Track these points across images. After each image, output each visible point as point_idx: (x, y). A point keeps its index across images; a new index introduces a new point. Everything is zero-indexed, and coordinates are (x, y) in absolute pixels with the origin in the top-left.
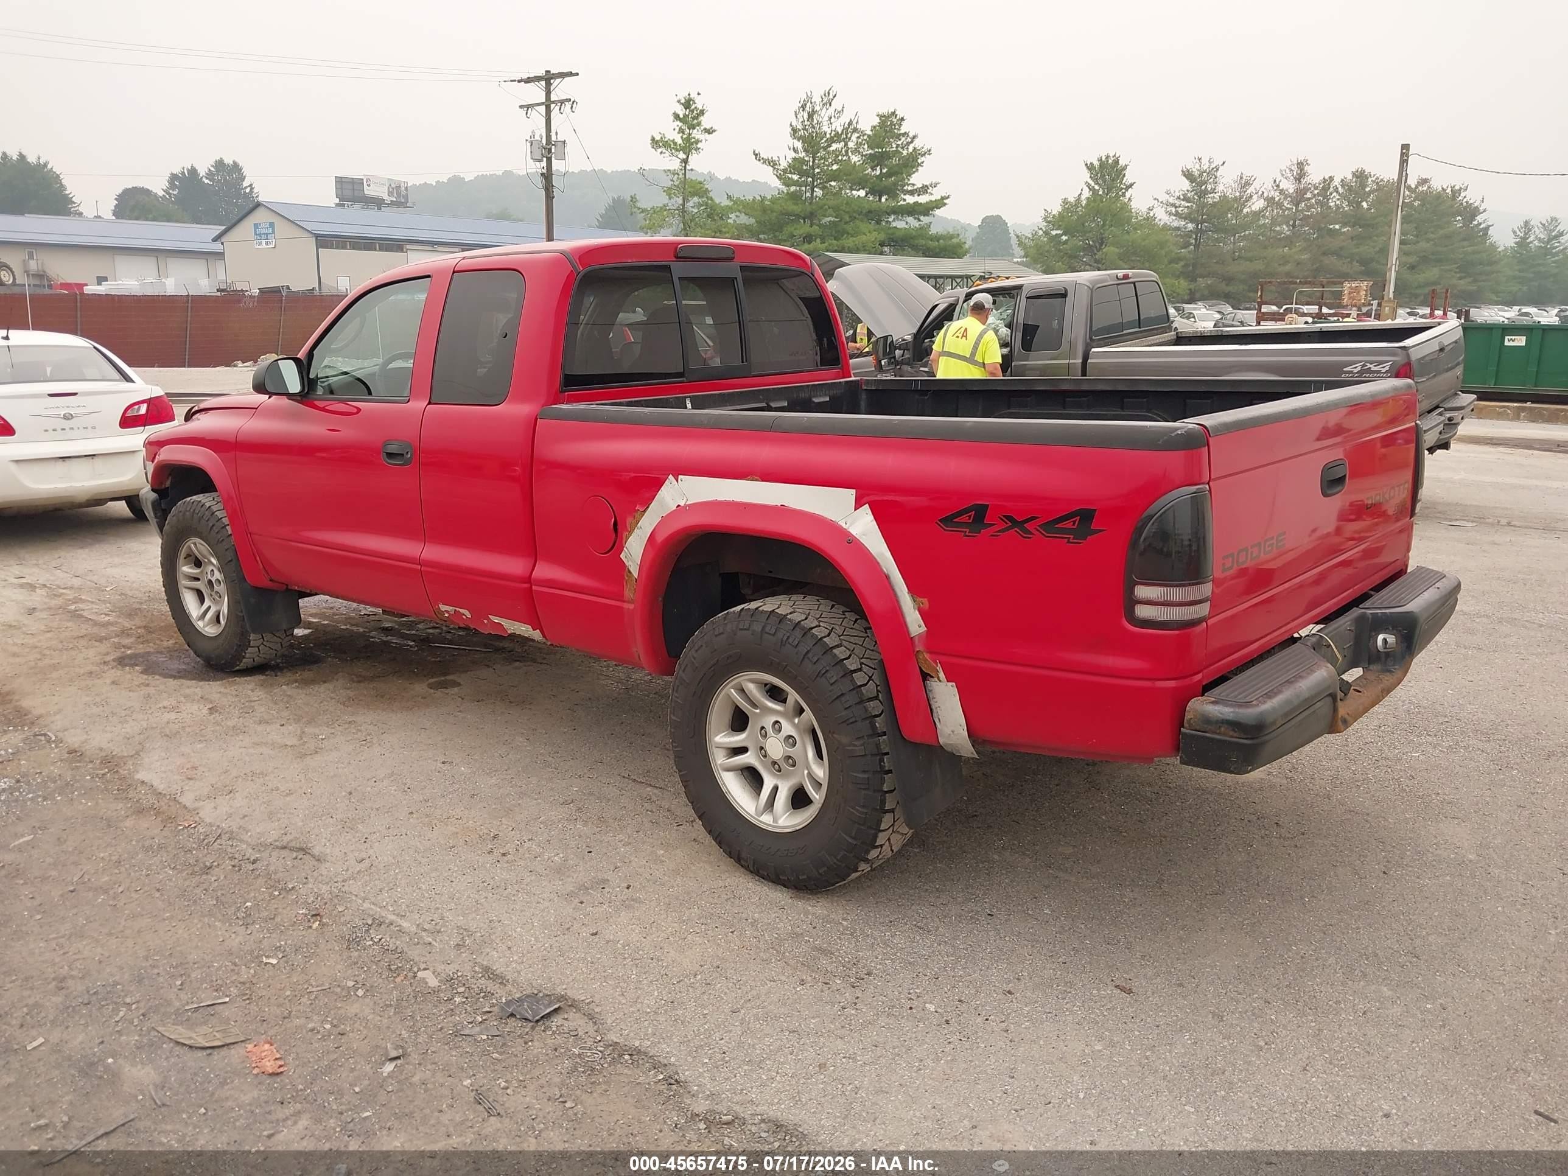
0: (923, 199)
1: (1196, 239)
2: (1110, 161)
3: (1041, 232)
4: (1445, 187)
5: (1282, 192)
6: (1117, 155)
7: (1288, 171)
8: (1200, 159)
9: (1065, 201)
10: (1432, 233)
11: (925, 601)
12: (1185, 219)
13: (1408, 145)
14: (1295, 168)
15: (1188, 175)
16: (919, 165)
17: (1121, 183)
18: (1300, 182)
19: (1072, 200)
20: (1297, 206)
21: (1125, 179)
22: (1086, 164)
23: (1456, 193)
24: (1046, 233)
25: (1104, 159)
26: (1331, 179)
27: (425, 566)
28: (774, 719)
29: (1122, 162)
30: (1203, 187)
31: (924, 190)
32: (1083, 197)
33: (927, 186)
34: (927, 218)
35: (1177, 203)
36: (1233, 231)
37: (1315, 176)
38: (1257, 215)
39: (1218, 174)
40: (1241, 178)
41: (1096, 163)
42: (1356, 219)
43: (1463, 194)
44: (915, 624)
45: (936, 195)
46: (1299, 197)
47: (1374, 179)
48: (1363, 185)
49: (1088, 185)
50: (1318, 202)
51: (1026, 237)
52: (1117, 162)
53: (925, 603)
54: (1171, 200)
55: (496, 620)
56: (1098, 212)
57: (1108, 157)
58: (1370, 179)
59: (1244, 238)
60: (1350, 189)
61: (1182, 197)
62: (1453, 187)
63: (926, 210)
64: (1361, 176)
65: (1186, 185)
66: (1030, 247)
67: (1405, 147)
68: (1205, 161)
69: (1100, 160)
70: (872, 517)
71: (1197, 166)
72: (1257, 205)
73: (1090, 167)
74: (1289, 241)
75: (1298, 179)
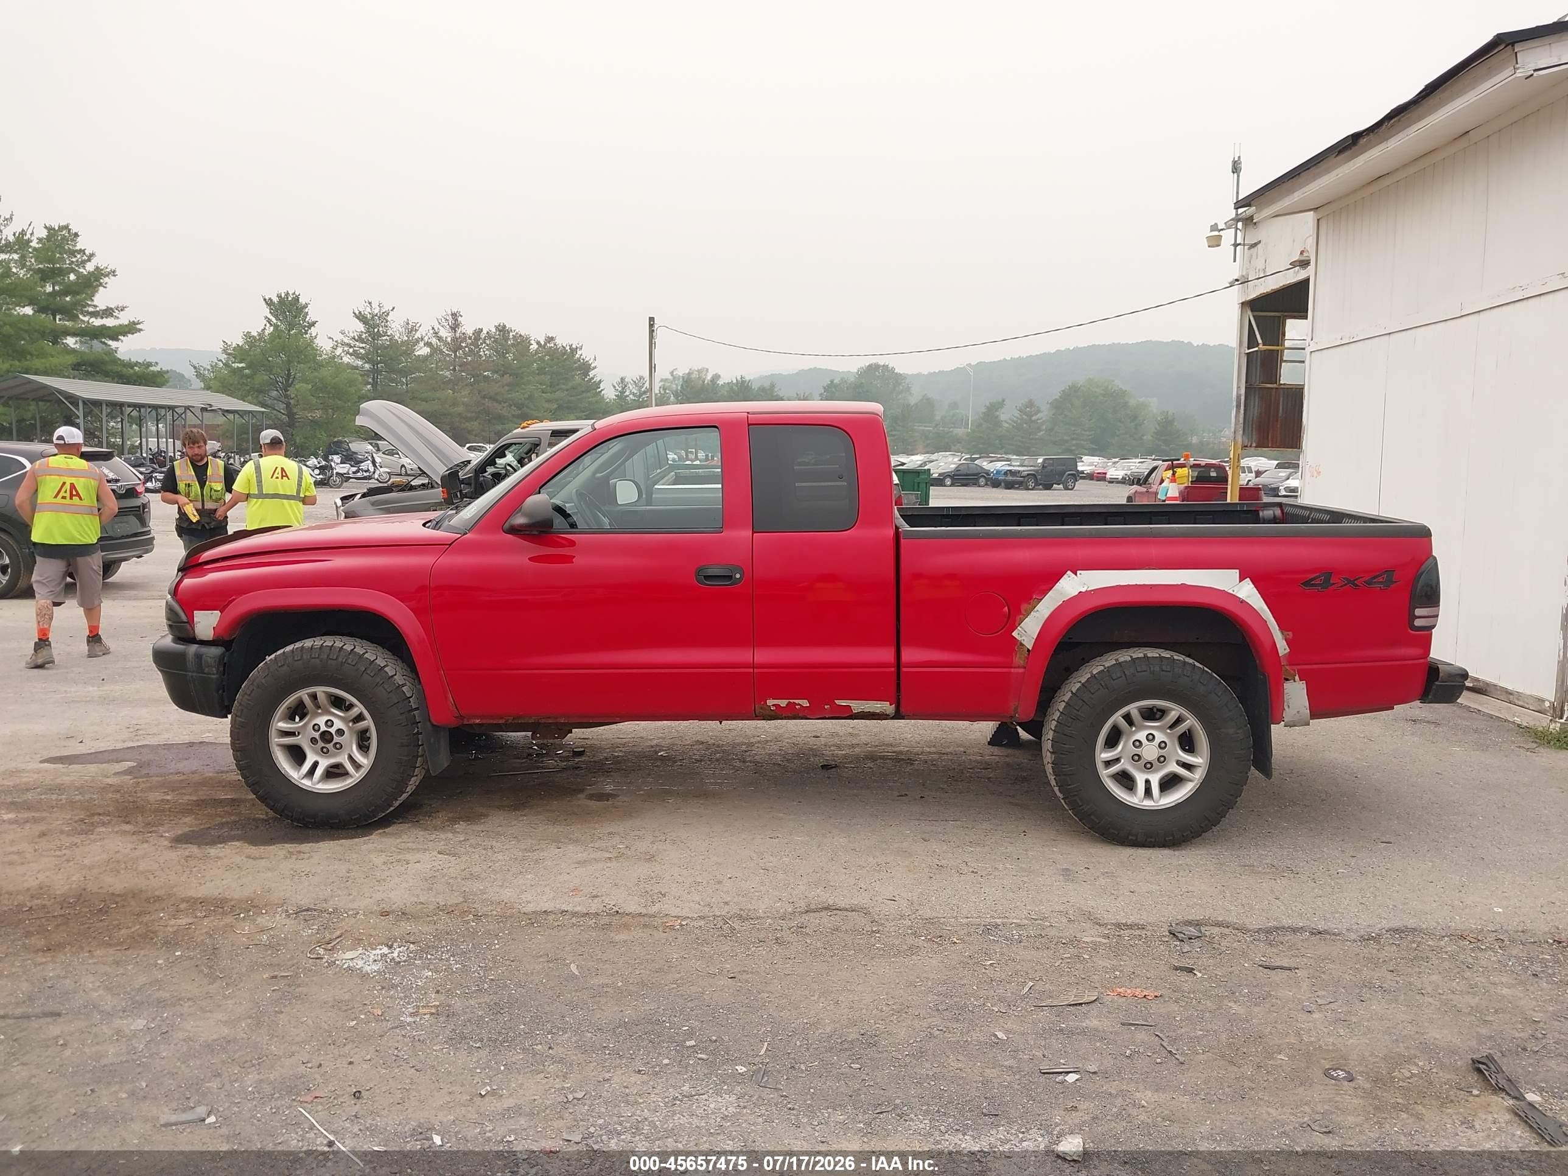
0: (109, 322)
1: (373, 379)
2: (290, 299)
3: (221, 365)
4: (564, 345)
5: (440, 339)
6: (297, 293)
7: (443, 320)
8: (370, 303)
9: (248, 335)
10: (563, 384)
11: (1290, 633)
12: (362, 358)
13: (653, 318)
14: (450, 318)
15: (360, 317)
16: (101, 284)
17: (304, 321)
18: (455, 331)
19: (254, 334)
20: (455, 352)
21: (308, 317)
22: (265, 300)
23: (574, 351)
24: (226, 365)
25: (283, 295)
26: (481, 330)
27: (757, 668)
28: (1147, 732)
29: (302, 301)
30: (376, 330)
31: (108, 312)
32: (267, 332)
33: (111, 309)
34: (115, 342)
35: (352, 343)
36: (404, 373)
37: (468, 327)
38: (425, 359)
39: (389, 318)
40: (408, 324)
41: (275, 300)
42: (504, 370)
43: (579, 352)
44: (1283, 648)
45: (123, 319)
46: (456, 344)
47: (514, 334)
48: (507, 339)
49: (269, 321)
50: (471, 351)
51: (205, 369)
52: (297, 299)
53: (1290, 634)
54: (346, 340)
55: (843, 703)
56: (283, 348)
57: (287, 294)
58: (511, 334)
59: (414, 380)
60: (496, 341)
61: (356, 338)
62: (571, 346)
63: (115, 333)
64: (502, 329)
65: (360, 327)
66: (210, 379)
67: (652, 319)
68: (375, 305)
69: (279, 296)
70: (1252, 586)
71: (368, 309)
72: (423, 351)
73: (269, 303)
74: (453, 383)
75: (454, 327)
